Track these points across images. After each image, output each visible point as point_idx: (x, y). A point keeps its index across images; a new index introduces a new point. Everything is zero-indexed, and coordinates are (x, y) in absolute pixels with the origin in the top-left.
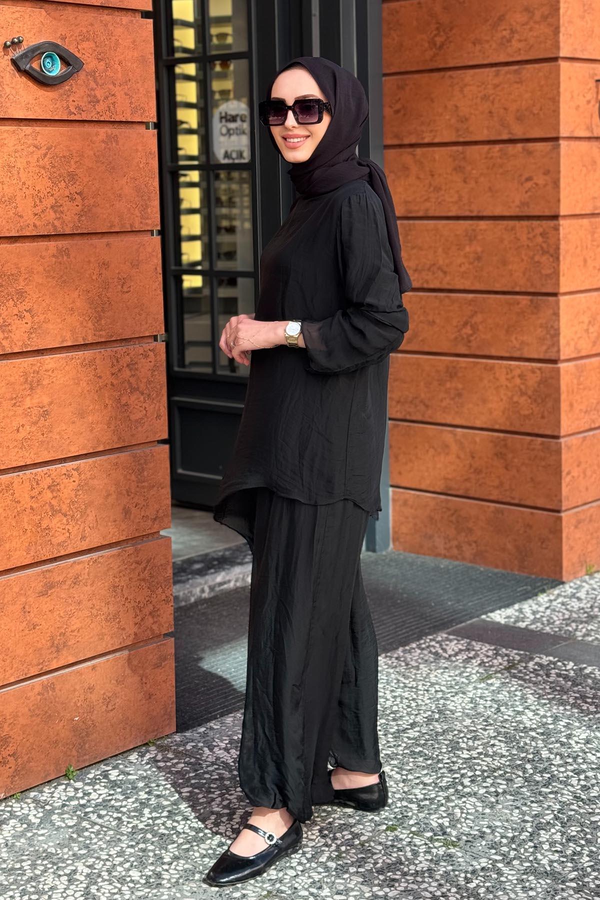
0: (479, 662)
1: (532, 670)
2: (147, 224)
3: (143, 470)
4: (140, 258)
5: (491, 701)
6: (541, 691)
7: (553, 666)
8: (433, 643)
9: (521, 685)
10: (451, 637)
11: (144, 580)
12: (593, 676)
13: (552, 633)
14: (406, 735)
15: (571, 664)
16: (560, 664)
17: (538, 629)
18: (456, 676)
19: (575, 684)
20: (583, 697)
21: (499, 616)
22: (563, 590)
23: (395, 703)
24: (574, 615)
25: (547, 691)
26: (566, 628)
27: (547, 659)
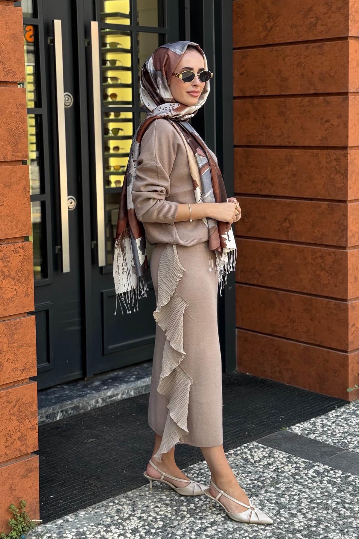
0: (274, 468)
1: (311, 477)
2: (18, 156)
3: (14, 334)
4: (12, 181)
5: (274, 503)
6: (313, 496)
7: (326, 474)
8: (246, 450)
9: (300, 491)
10: (260, 445)
11: (13, 414)
12: (354, 483)
13: (332, 444)
14: (205, 533)
15: (340, 472)
16: (331, 472)
17: (323, 440)
18: (255, 480)
19: (339, 491)
20: (343, 502)
21: (297, 429)
22: (348, 407)
23: (205, 502)
24: (352, 429)
25: (318, 496)
26: (343, 441)
27: (324, 468)
